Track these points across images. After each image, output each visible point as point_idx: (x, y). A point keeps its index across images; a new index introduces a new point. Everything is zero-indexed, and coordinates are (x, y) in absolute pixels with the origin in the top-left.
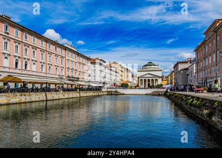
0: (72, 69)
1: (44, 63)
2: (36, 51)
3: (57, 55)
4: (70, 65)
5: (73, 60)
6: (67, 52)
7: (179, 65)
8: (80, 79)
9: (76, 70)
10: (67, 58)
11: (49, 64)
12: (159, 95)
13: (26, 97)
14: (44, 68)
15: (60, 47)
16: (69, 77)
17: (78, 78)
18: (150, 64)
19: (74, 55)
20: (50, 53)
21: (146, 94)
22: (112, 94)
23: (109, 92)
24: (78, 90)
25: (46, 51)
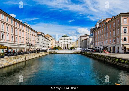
0: (29, 39)
1: (13, 35)
2: (8, 27)
3: (20, 30)
4: (28, 36)
5: (29, 33)
6: (26, 27)
7: (82, 37)
8: (33, 45)
9: (30, 39)
10: (26, 31)
11: (16, 35)
12: (78, 53)
13: (16, 60)
14: (13, 38)
15: (22, 25)
16: (27, 43)
17: (32, 44)
18: (66, 36)
19: (30, 30)
20: (17, 28)
21: (71, 53)
22: (52, 53)
23: (50, 52)
24: (37, 52)
25: (14, 27)
